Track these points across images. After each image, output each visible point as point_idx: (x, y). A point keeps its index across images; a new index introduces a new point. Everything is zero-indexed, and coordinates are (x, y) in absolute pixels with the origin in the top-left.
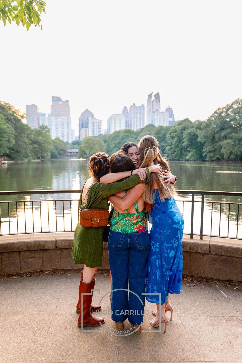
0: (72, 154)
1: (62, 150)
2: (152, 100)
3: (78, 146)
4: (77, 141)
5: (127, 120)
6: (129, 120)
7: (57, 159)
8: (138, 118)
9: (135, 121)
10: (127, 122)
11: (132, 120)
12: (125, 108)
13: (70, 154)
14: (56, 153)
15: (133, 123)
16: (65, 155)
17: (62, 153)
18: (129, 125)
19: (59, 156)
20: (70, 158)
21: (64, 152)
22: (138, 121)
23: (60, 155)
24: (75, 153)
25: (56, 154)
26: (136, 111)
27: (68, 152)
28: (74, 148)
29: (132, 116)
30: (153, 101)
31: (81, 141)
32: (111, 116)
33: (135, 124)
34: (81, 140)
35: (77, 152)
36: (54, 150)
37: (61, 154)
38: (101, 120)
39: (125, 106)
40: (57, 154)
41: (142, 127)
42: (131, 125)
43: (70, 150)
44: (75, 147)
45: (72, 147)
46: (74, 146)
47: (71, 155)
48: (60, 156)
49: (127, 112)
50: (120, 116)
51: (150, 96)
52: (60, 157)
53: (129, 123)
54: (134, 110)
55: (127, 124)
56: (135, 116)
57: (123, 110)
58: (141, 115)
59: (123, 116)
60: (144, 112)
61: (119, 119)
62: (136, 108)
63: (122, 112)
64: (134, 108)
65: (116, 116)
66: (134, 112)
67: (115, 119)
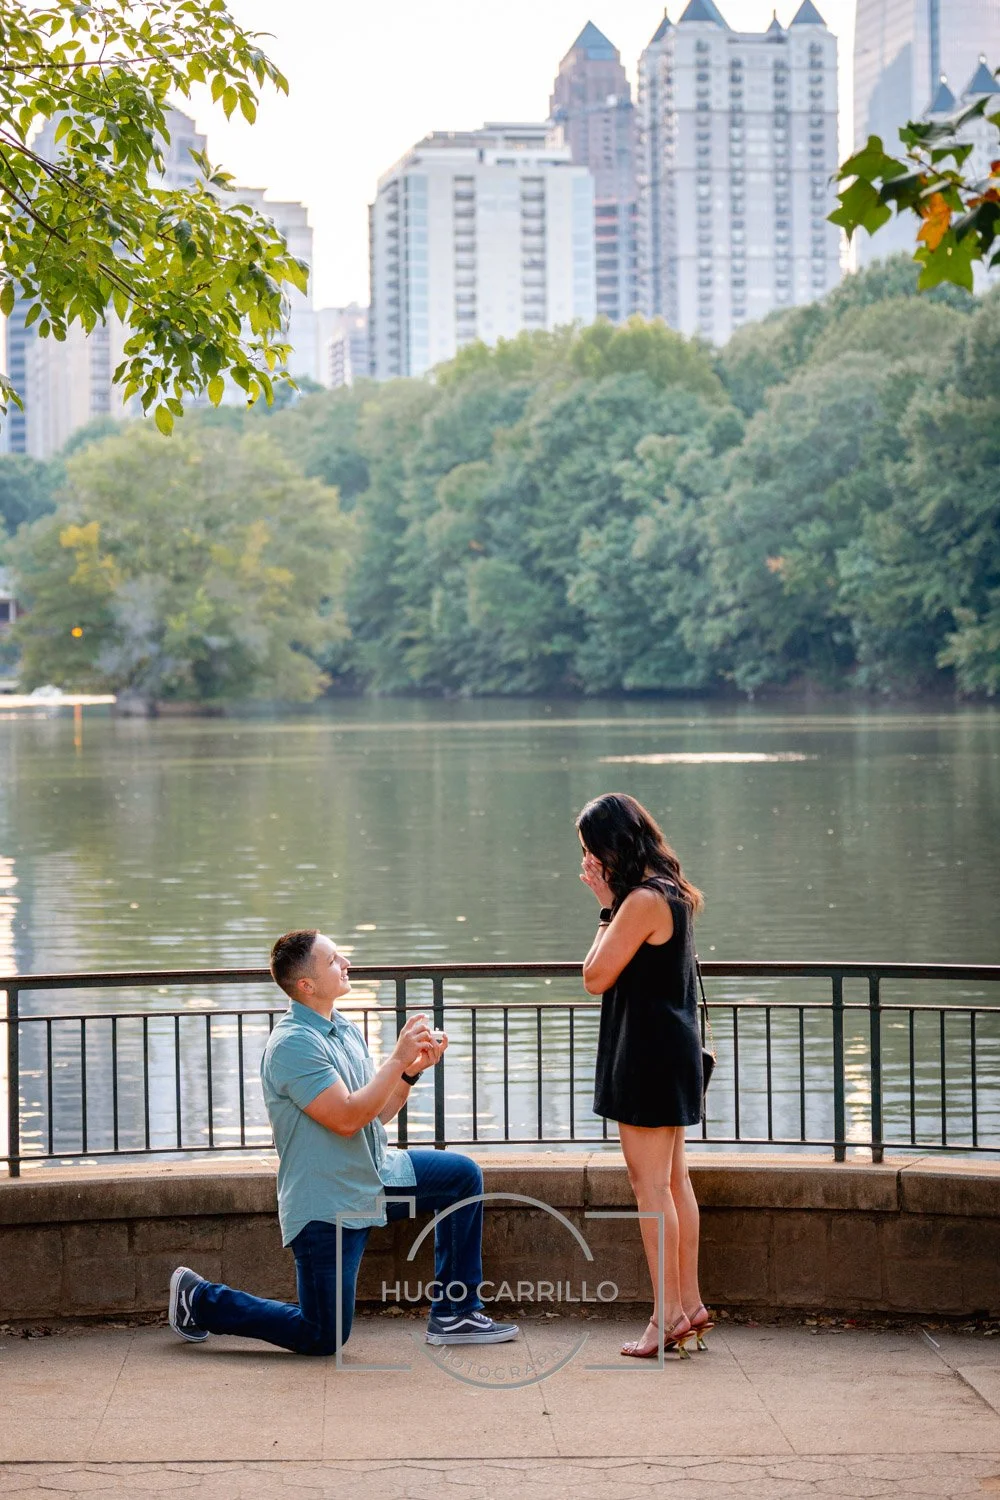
3: (9, 527)
5: (622, 201)
6: (646, 207)
8: (759, 181)
9: (720, 205)
10: (621, 221)
11: (685, 194)
12: (592, 45)
15: (686, 244)
18: (646, 263)
22: (759, 206)
26: (720, 98)
29: (681, 153)
31: (41, 468)
32: (412, 159)
33: (721, 248)
34: (40, 448)
38: (296, 209)
39: (590, 25)
41: (804, 296)
42: (673, 260)
49: (612, 101)
50: (519, 153)
53: (646, 235)
54: (702, 78)
55: (623, 256)
56: (719, 158)
57: (560, 81)
58: (786, 140)
59: (566, 154)
60: (827, 104)
61: (516, 197)
62: (719, 56)
63: (555, 99)
64: (701, 48)
65: (473, 153)
66: (704, 107)
67: (466, 199)
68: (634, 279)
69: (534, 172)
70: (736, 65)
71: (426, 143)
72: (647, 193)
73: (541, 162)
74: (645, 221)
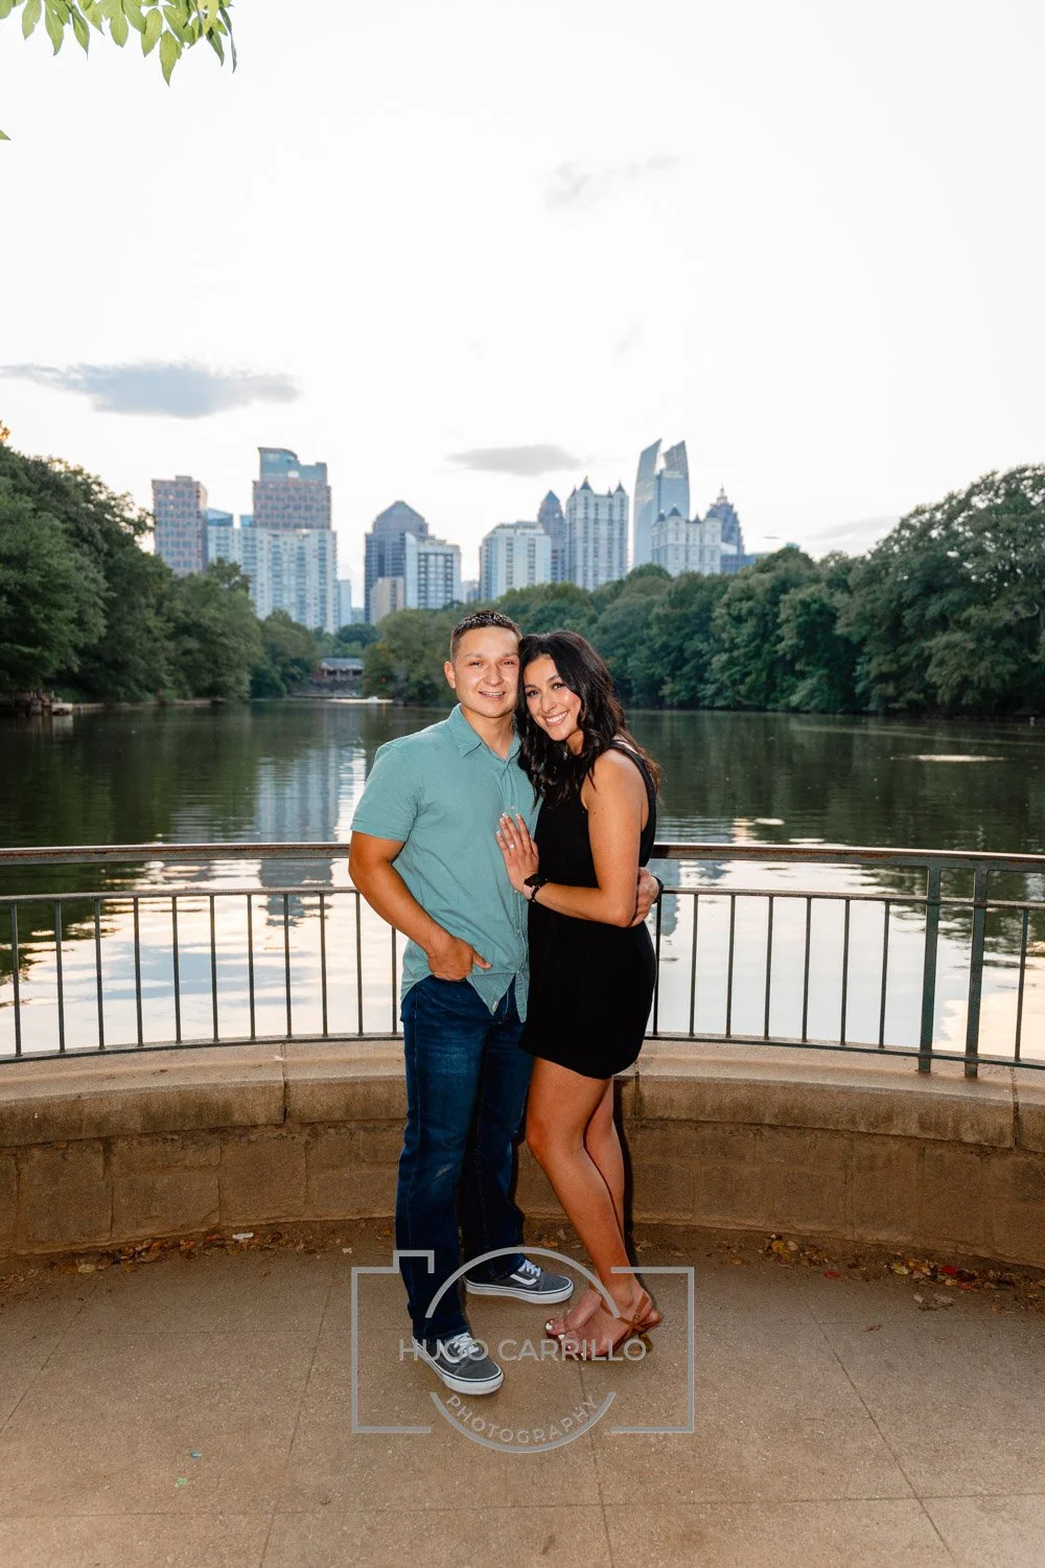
0: (339, 677)
1: (297, 662)
2: (657, 471)
3: (363, 646)
4: (357, 625)
5: (559, 548)
6: (567, 551)
7: (279, 699)
8: (603, 543)
9: (591, 550)
10: (560, 554)
11: (580, 546)
12: (551, 498)
13: (328, 679)
14: (275, 673)
15: (580, 562)
16: (311, 682)
17: (299, 673)
18: (567, 568)
19: (284, 687)
20: (330, 695)
21: (308, 670)
22: (603, 551)
23: (289, 681)
24: (351, 677)
25: (273, 679)
26: (591, 513)
27: (323, 671)
28: (345, 657)
29: (579, 532)
30: (659, 478)
31: (373, 628)
32: (494, 532)
33: (590, 564)
34: (374, 622)
35: (356, 673)
36: (265, 663)
37: (293, 677)
38: (457, 547)
39: (551, 493)
40: (277, 677)
41: (616, 577)
42: (575, 567)
43: (328, 663)
44: (350, 651)
45: (338, 651)
46: (345, 648)
47: (335, 681)
48: (288, 686)
49: (557, 515)
50: (528, 531)
51: (649, 455)
52: (289, 692)
53: (567, 559)
54: (586, 508)
55: (559, 566)
56: (591, 535)
57: (541, 510)
58: (612, 529)
59: (542, 532)
60: (625, 518)
61: (526, 544)
62: (592, 502)
63: (539, 515)
64: (586, 499)
65: (513, 531)
66: (586, 518)
67: (510, 545)
68: (563, 574)
69: (531, 537)
70: (597, 505)
71: (498, 527)
72: (567, 546)
73: (535, 534)
74: (567, 554)
